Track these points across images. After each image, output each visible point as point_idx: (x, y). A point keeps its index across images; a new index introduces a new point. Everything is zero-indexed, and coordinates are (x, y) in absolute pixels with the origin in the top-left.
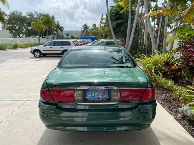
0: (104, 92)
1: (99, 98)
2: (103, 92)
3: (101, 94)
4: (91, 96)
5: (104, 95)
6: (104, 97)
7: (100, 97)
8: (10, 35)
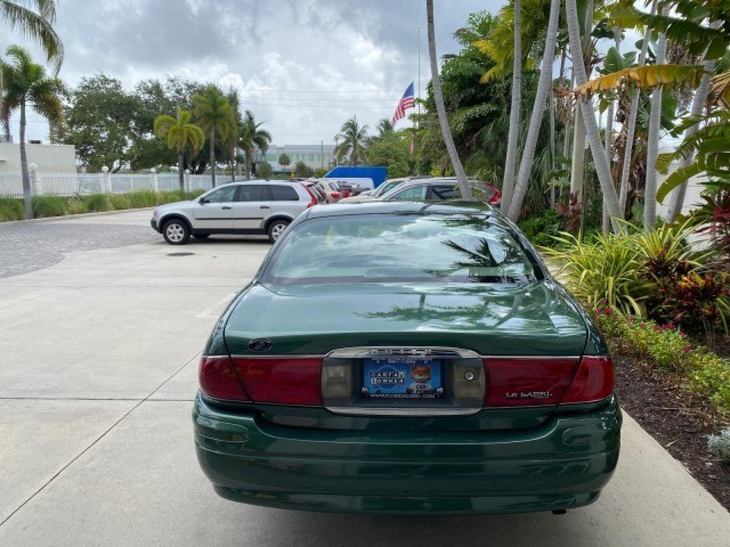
0: (428, 370)
1: (409, 392)
2: (423, 369)
3: (417, 377)
4: (384, 385)
5: (429, 379)
7: (413, 386)
8: (79, 162)
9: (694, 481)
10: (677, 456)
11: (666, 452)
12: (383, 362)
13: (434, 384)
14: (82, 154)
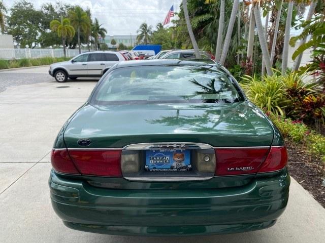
0: (183, 156)
1: (172, 168)
2: (180, 154)
3: (177, 159)
4: (156, 163)
5: (183, 160)
6: (183, 164)
7: (174, 164)
8: (15, 44)
9: (316, 202)
10: (306, 188)
11: (300, 186)
12: (157, 151)
13: (186, 163)
14: (17, 39)
